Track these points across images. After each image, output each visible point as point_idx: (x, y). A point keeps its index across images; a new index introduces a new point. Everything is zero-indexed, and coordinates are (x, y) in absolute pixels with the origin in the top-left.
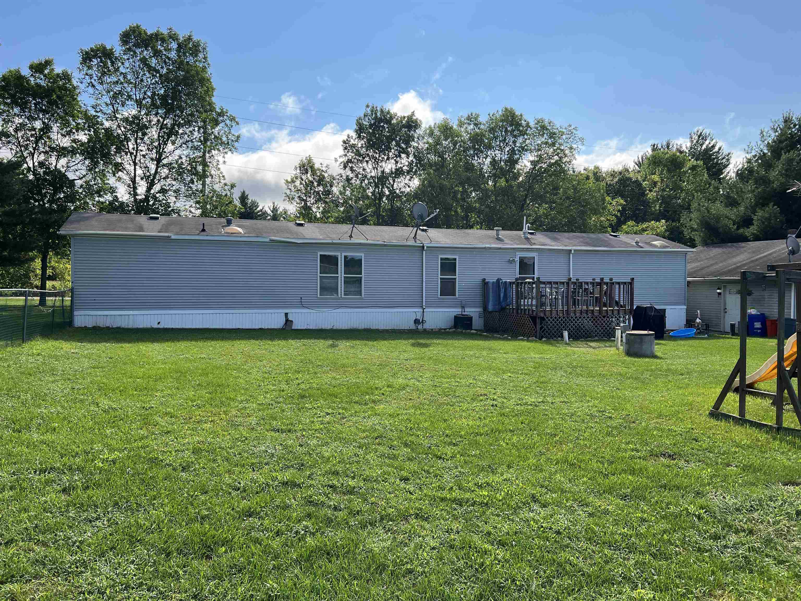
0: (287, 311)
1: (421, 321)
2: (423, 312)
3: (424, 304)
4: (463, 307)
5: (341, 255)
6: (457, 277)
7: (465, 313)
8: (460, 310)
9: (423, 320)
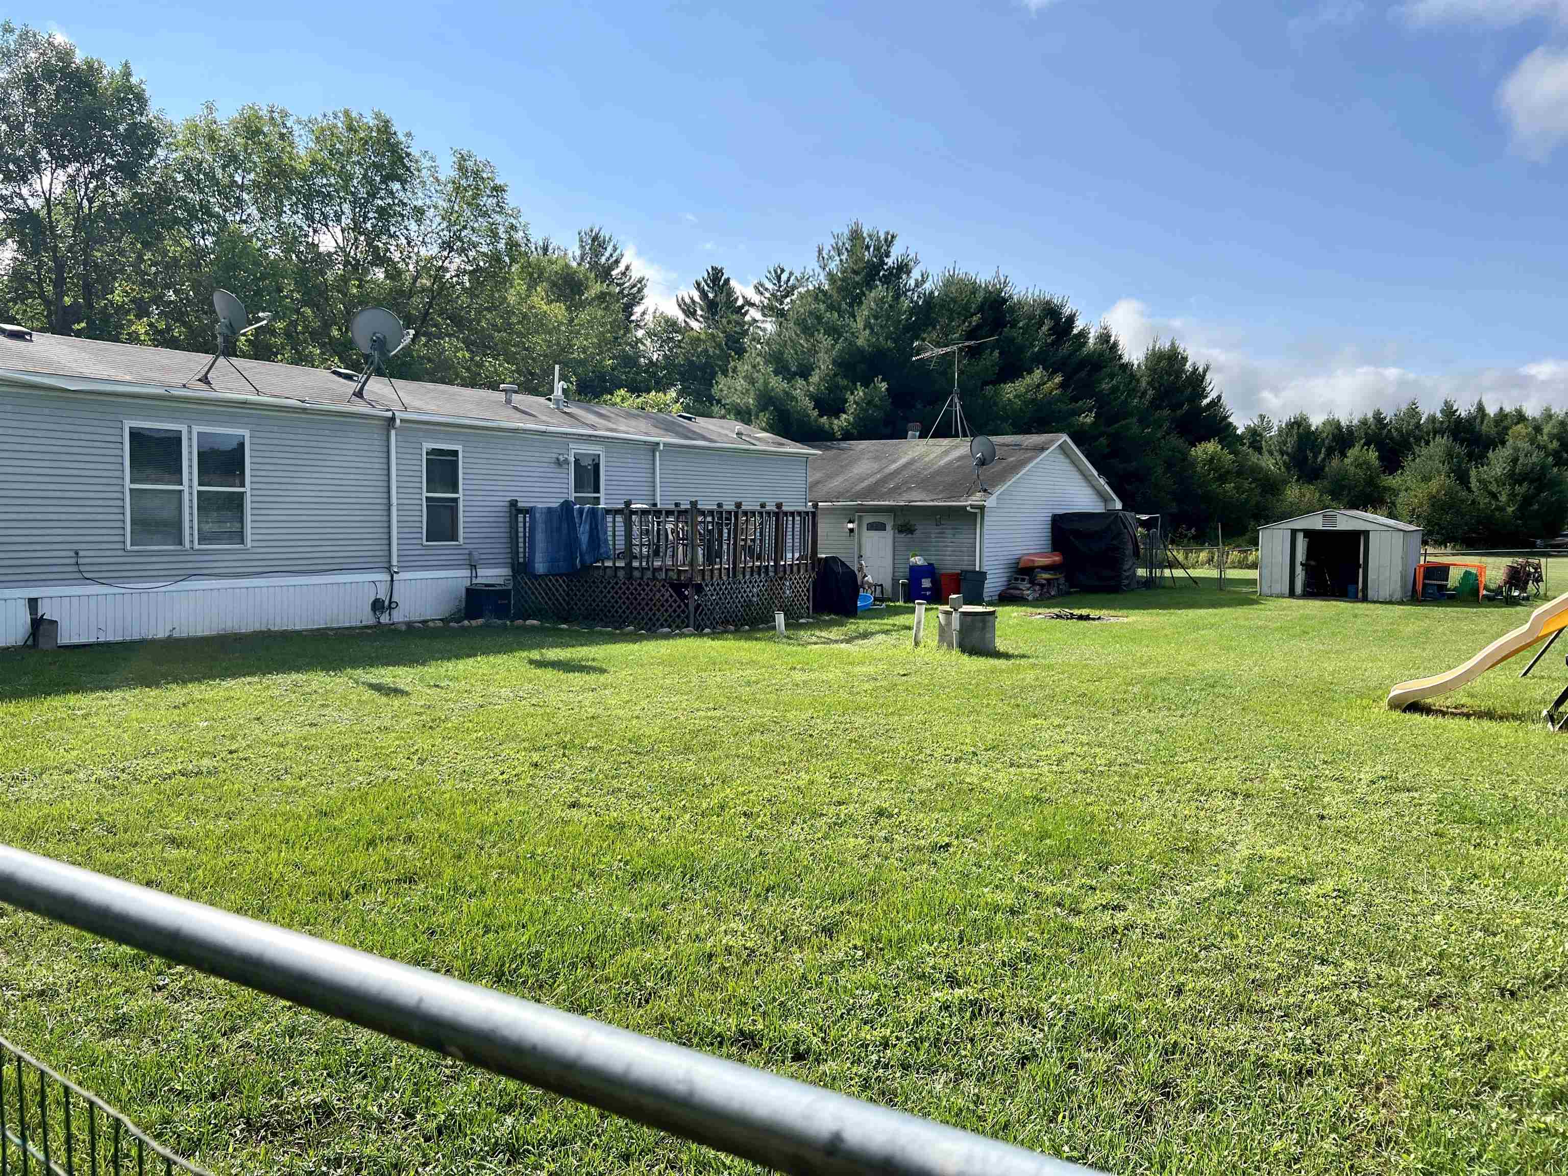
0: (34, 593)
1: (387, 603)
2: (392, 580)
3: (395, 562)
4: (473, 567)
5: (190, 432)
6: (460, 495)
7: (479, 581)
8: (466, 573)
9: (390, 602)
